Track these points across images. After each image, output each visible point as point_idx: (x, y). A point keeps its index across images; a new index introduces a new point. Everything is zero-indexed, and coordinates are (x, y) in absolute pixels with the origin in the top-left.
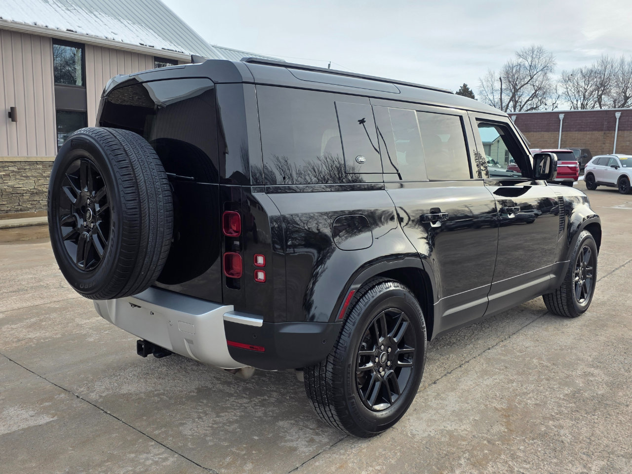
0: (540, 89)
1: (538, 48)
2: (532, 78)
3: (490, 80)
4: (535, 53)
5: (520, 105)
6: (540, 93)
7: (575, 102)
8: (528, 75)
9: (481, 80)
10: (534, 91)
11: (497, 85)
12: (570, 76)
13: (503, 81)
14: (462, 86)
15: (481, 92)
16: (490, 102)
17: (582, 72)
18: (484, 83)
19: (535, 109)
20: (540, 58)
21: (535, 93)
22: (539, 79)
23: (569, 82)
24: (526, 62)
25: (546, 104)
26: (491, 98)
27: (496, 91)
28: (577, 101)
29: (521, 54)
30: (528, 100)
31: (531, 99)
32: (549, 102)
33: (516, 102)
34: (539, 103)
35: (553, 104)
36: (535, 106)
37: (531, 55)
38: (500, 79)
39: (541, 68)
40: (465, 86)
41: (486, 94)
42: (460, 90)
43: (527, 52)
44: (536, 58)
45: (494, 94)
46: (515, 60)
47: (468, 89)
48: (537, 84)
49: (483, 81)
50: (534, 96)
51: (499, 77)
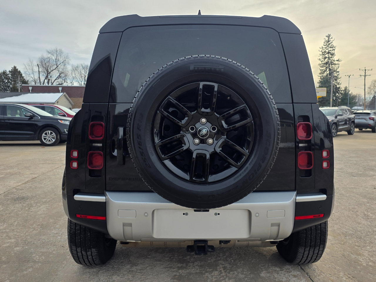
0: (62, 73)
1: (60, 50)
2: (57, 66)
3: (30, 65)
4: (58, 52)
5: (51, 82)
6: (62, 75)
7: (80, 82)
8: (55, 64)
9: (24, 64)
10: (59, 74)
11: (36, 69)
12: (76, 68)
13: (39, 67)
14: (13, 67)
15: (25, 72)
16: (32, 79)
17: (82, 66)
18: (27, 67)
19: (61, 84)
20: (61, 55)
21: (60, 75)
22: (61, 67)
23: (76, 71)
24: (53, 57)
25: (67, 82)
26: (33, 76)
27: (35, 72)
28: (81, 82)
29: (50, 52)
30: (56, 79)
31: (57, 79)
32: (69, 81)
33: (49, 80)
34: (63, 81)
35: (71, 83)
36: (61, 83)
37: (56, 53)
38: (38, 65)
39: (63, 61)
40: (15, 67)
41: (29, 74)
42: (12, 70)
43: (53, 51)
44: (59, 55)
45: (34, 74)
46: (46, 55)
47: (17, 69)
48: (60, 70)
49: (26, 65)
50: (59, 77)
51: (37, 64)
